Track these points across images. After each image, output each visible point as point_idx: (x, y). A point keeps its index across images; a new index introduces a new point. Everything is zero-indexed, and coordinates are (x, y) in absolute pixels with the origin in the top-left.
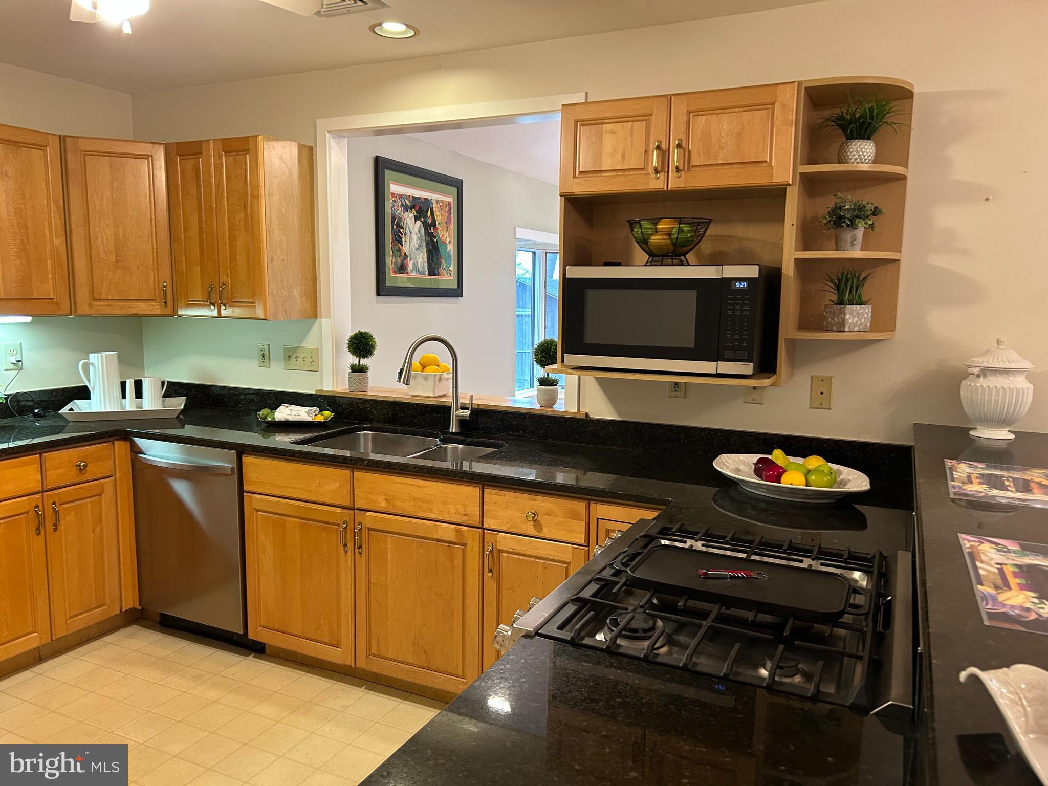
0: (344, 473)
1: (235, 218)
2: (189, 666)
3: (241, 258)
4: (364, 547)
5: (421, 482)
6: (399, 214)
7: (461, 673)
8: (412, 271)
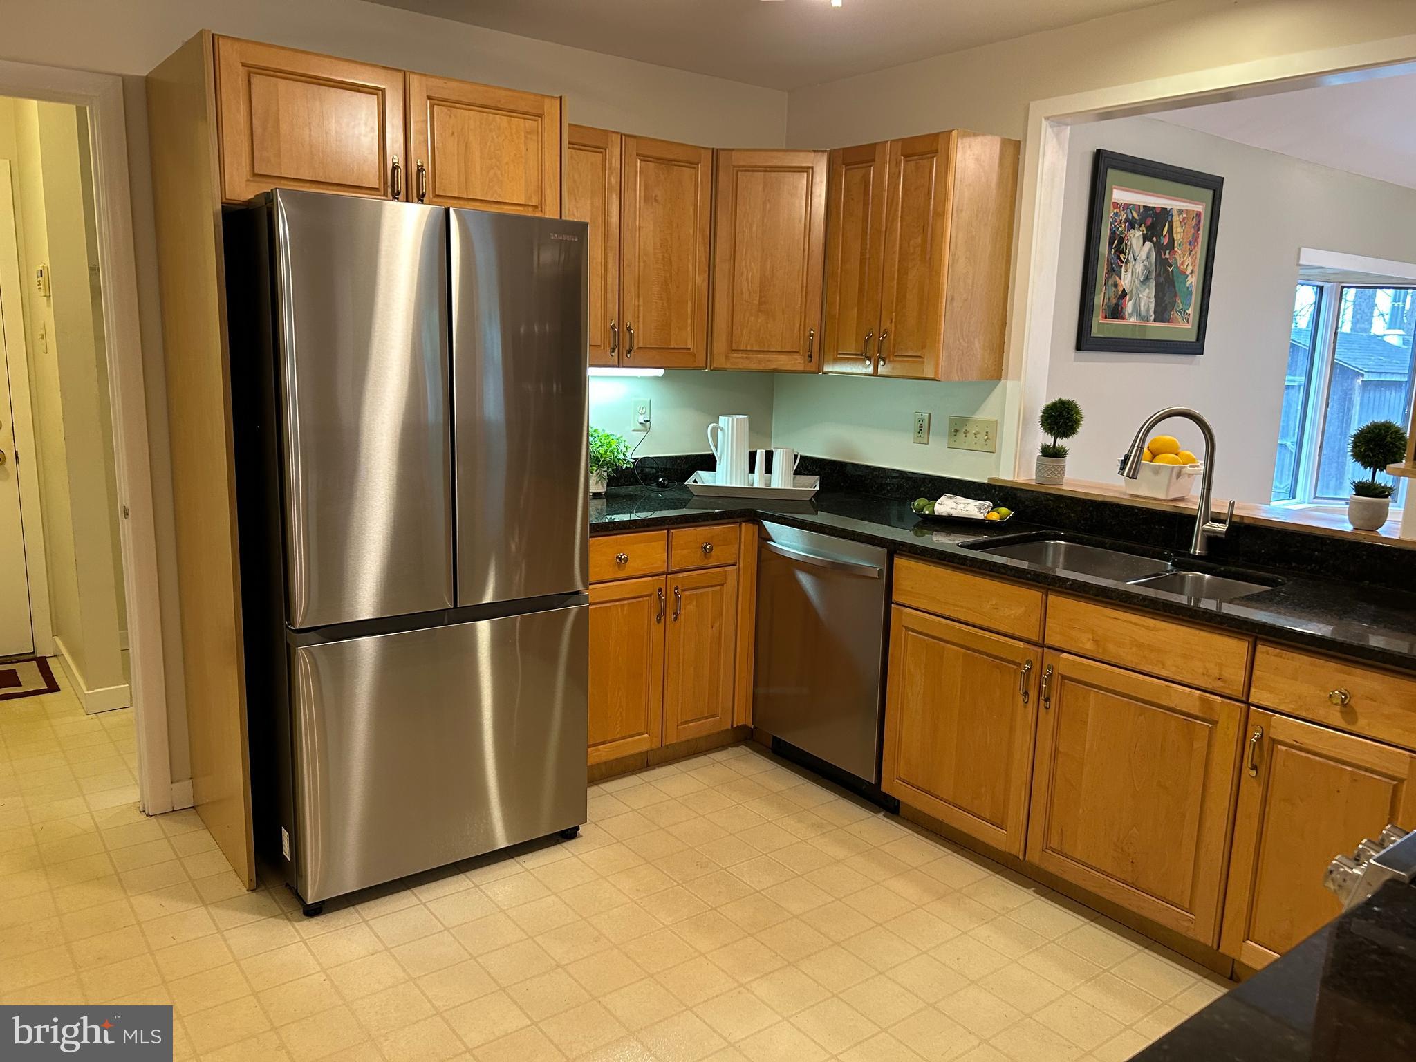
0: (1035, 595)
1: (909, 244)
2: (807, 810)
3: (912, 298)
4: (1053, 700)
5: (1151, 622)
6: (1122, 233)
7: (1187, 906)
8: (1130, 315)
